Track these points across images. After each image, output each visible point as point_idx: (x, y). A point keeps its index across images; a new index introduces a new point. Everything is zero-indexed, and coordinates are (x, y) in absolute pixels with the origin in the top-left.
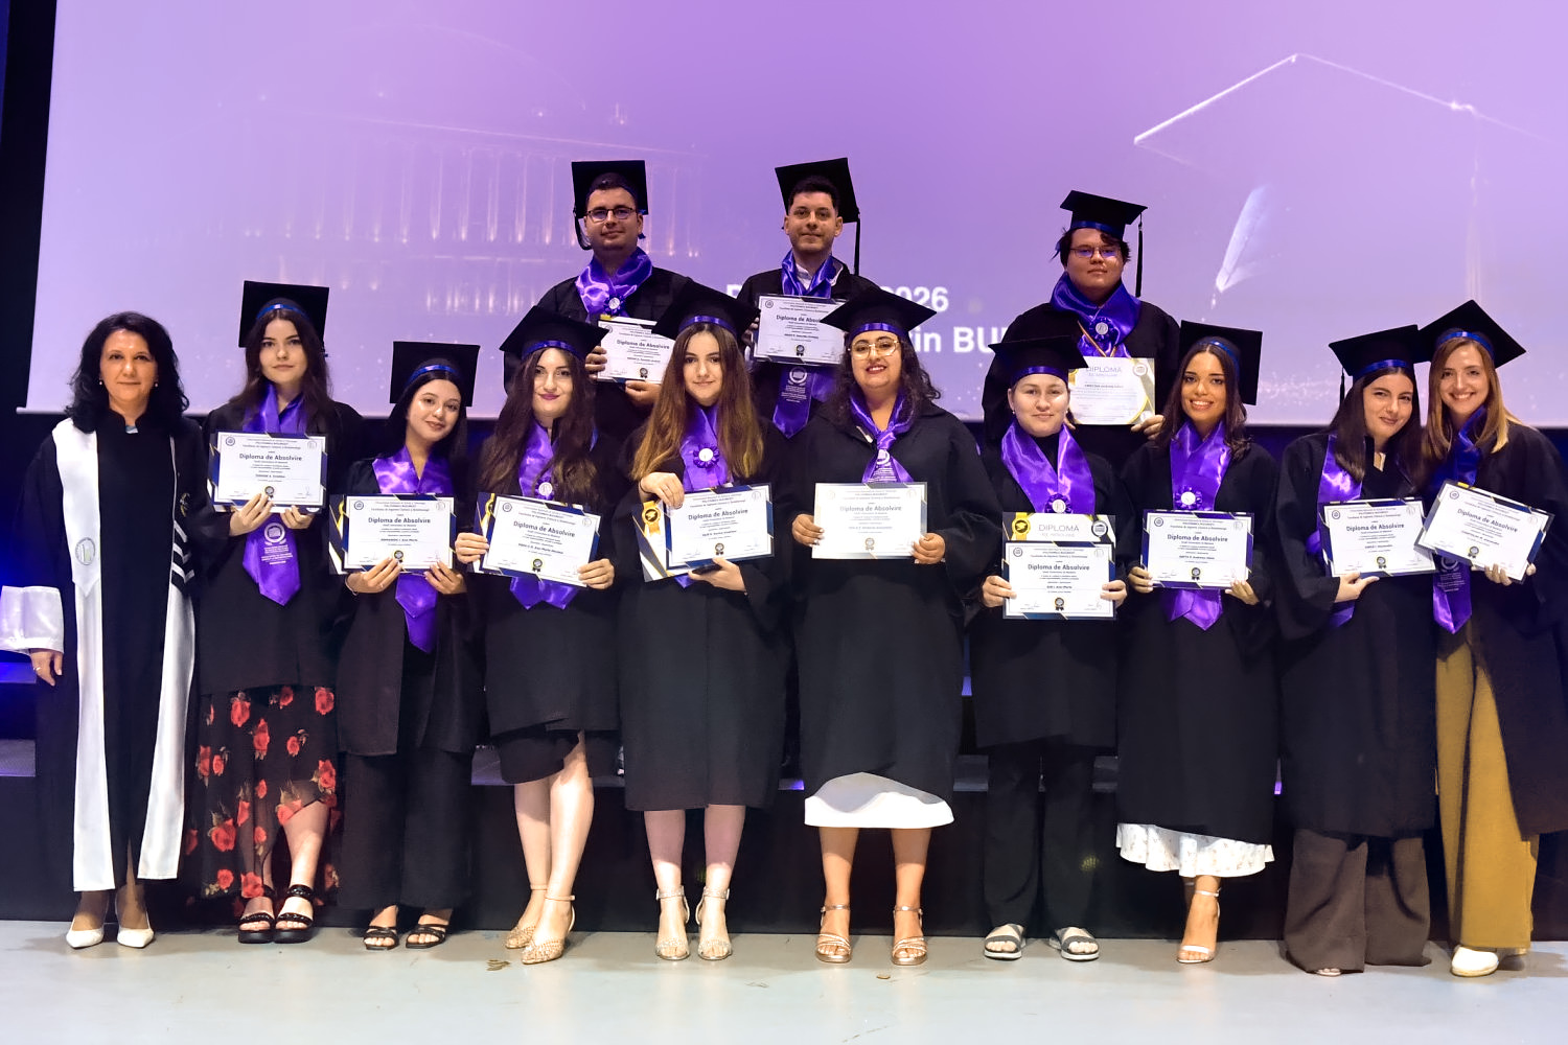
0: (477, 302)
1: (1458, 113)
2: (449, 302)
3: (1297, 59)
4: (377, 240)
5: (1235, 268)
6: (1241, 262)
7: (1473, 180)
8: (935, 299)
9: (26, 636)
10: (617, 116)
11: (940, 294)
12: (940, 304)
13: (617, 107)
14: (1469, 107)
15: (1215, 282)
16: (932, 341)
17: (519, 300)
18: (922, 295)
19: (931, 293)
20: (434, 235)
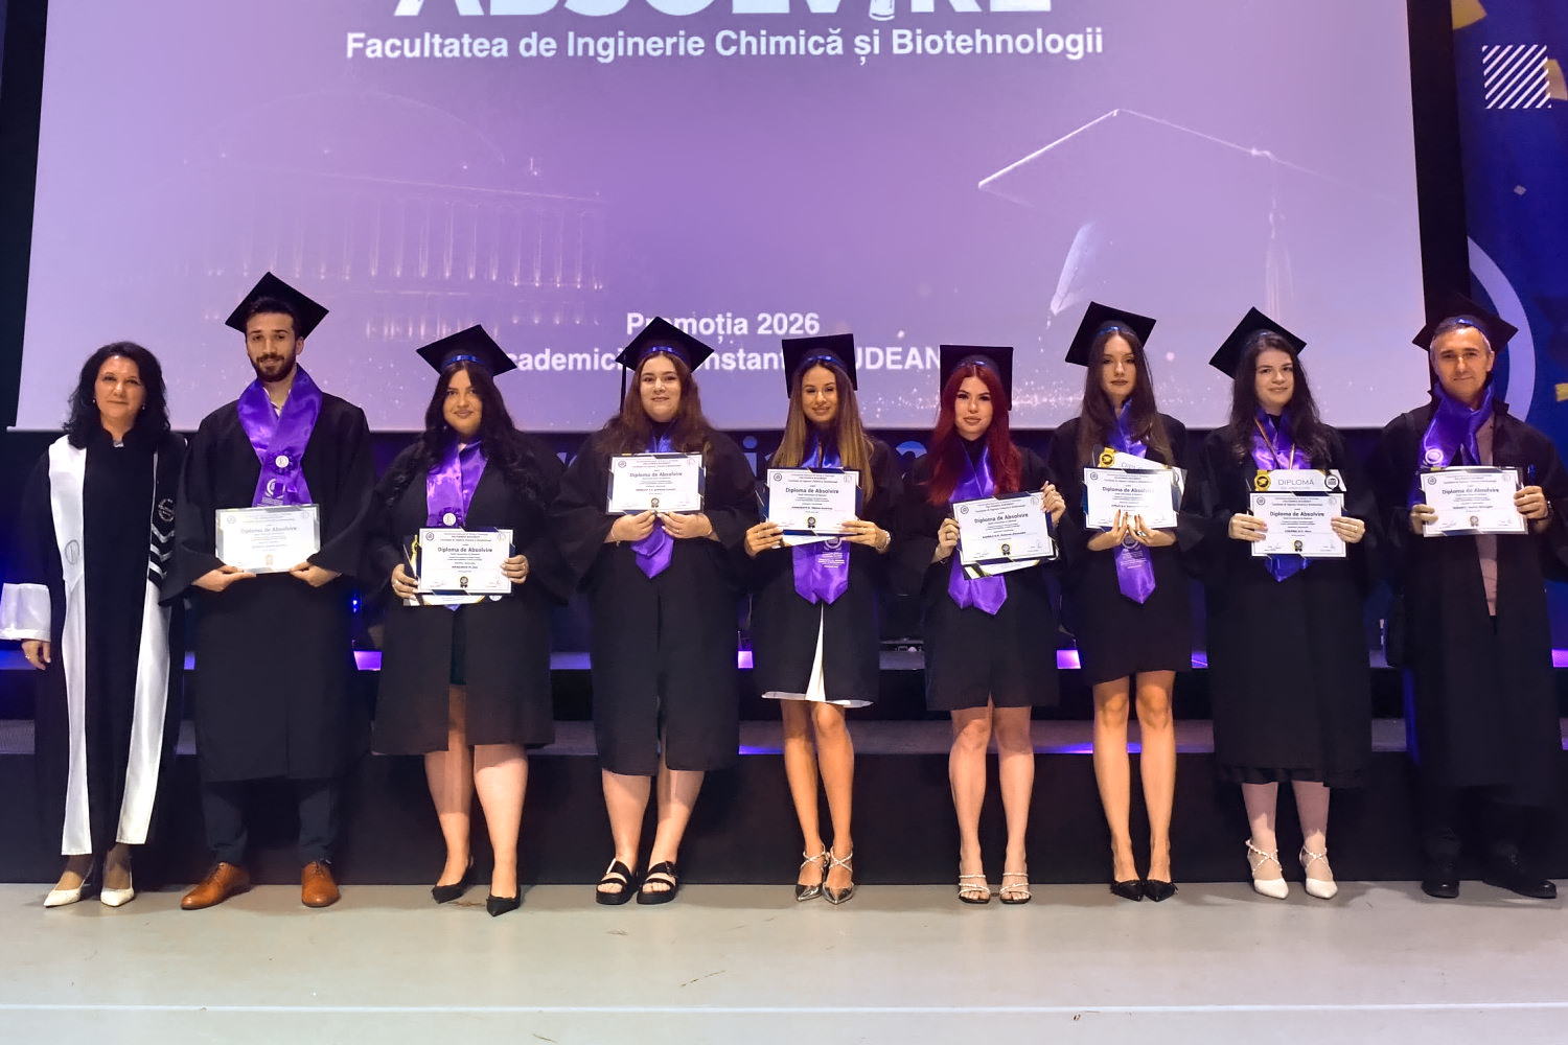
0: (411, 329)
1: (1257, 157)
2: (386, 331)
3: (1119, 113)
4: (323, 277)
5: (1066, 296)
6: (1072, 288)
7: (1271, 216)
8: (808, 323)
9: (20, 625)
10: (532, 168)
11: (812, 319)
12: (812, 327)
13: (532, 160)
14: (1268, 153)
15: (1049, 306)
17: (447, 328)
18: (796, 320)
19: (804, 317)
20: (373, 273)
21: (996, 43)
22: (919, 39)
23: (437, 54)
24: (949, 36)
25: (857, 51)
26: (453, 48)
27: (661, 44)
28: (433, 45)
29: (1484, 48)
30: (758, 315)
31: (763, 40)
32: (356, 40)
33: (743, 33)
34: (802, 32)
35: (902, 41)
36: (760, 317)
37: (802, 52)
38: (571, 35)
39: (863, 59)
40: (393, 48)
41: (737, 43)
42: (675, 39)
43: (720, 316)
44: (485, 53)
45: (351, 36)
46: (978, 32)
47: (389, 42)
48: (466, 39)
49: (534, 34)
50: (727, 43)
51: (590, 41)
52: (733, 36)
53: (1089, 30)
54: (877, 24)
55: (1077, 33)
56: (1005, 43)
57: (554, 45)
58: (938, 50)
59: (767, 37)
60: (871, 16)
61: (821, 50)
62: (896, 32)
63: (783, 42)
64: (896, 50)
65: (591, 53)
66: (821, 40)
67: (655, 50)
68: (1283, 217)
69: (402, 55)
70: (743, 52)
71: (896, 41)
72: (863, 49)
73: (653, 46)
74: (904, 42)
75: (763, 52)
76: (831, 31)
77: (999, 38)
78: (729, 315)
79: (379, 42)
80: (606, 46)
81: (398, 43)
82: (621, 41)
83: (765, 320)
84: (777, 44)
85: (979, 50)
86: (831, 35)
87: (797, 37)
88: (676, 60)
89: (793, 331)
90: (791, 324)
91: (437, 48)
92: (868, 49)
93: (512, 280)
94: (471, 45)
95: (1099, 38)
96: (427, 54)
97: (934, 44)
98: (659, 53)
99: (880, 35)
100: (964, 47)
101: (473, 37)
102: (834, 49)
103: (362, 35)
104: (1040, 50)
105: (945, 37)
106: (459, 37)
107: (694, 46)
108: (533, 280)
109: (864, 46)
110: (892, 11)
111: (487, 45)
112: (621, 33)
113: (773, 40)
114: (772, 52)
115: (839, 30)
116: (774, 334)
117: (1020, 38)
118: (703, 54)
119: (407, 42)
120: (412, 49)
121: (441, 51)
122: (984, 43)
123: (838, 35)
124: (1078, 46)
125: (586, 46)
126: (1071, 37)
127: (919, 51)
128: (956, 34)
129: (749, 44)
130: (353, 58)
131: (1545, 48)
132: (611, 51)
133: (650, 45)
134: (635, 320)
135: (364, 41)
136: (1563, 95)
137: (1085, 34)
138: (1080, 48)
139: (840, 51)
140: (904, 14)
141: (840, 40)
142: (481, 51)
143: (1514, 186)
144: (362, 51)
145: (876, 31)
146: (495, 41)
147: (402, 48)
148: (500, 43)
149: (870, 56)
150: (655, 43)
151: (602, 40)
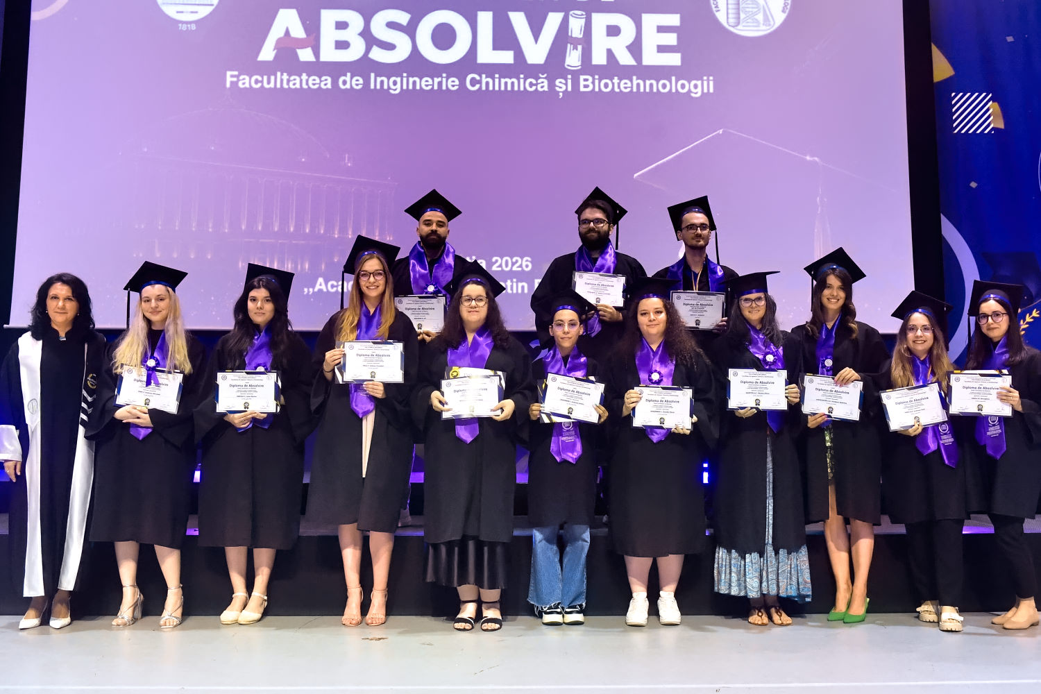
1: (810, 161)
3: (723, 131)
4: (210, 230)
7: (818, 199)
8: (524, 264)
10: (346, 161)
11: (527, 261)
12: (527, 266)
13: (347, 156)
14: (816, 159)
16: (523, 287)
17: (292, 264)
18: (517, 261)
19: (522, 260)
20: (243, 227)
21: (646, 85)
22: (597, 82)
23: (285, 86)
24: (616, 80)
25: (557, 89)
26: (296, 82)
27: (430, 82)
28: (282, 80)
29: (953, 94)
30: (492, 258)
31: (497, 81)
32: (232, 76)
33: (484, 76)
34: (522, 76)
35: (586, 83)
36: (494, 259)
37: (522, 89)
38: (373, 75)
39: (561, 94)
40: (257, 82)
41: (480, 82)
42: (440, 79)
44: (316, 86)
45: (229, 73)
46: (634, 78)
47: (254, 78)
48: (304, 77)
49: (349, 74)
50: (473, 82)
51: (385, 79)
52: (478, 78)
53: (705, 78)
54: (570, 72)
55: (697, 80)
56: (651, 85)
57: (361, 81)
58: (609, 89)
59: (499, 79)
60: (567, 67)
61: (534, 88)
62: (582, 77)
63: (509, 83)
64: (582, 89)
65: (386, 87)
66: (534, 81)
67: (427, 86)
68: (826, 200)
69: (262, 86)
70: (484, 88)
71: (582, 83)
72: (561, 88)
73: (426, 83)
74: (587, 84)
75: (497, 88)
76: (541, 75)
77: (648, 82)
79: (247, 78)
80: (395, 83)
81: (260, 78)
82: (405, 80)
83: (497, 261)
84: (506, 83)
85: (635, 90)
86: (540, 78)
87: (518, 79)
88: (440, 92)
89: (515, 268)
90: (513, 264)
91: (285, 82)
92: (564, 88)
93: (334, 233)
94: (307, 81)
95: (711, 84)
96: (278, 86)
97: (606, 86)
98: (430, 87)
99: (572, 79)
100: (626, 88)
101: (309, 76)
102: (542, 87)
103: (236, 73)
104: (674, 90)
105: (614, 81)
106: (300, 76)
107: (452, 84)
108: (347, 234)
109: (561, 86)
110: (579, 63)
111: (318, 81)
112: (405, 75)
113: (503, 81)
114: (503, 88)
115: (545, 75)
116: (503, 270)
117: (661, 82)
118: (457, 90)
119: (265, 78)
120: (269, 82)
121: (288, 83)
122: (638, 85)
123: (545, 78)
124: (699, 88)
125: (382, 82)
126: (693, 82)
127: (597, 89)
128: (620, 79)
129: (487, 83)
130: (230, 88)
131: (990, 95)
132: (398, 86)
133: (423, 83)
135: (238, 76)
136: (1001, 125)
137: (703, 81)
138: (699, 90)
139: (546, 89)
140: (587, 65)
141: (546, 82)
142: (314, 84)
143: (970, 182)
144: (236, 83)
145: (569, 76)
146: (323, 78)
147: (262, 82)
148: (326, 80)
149: (565, 92)
150: (427, 81)
151: (393, 79)
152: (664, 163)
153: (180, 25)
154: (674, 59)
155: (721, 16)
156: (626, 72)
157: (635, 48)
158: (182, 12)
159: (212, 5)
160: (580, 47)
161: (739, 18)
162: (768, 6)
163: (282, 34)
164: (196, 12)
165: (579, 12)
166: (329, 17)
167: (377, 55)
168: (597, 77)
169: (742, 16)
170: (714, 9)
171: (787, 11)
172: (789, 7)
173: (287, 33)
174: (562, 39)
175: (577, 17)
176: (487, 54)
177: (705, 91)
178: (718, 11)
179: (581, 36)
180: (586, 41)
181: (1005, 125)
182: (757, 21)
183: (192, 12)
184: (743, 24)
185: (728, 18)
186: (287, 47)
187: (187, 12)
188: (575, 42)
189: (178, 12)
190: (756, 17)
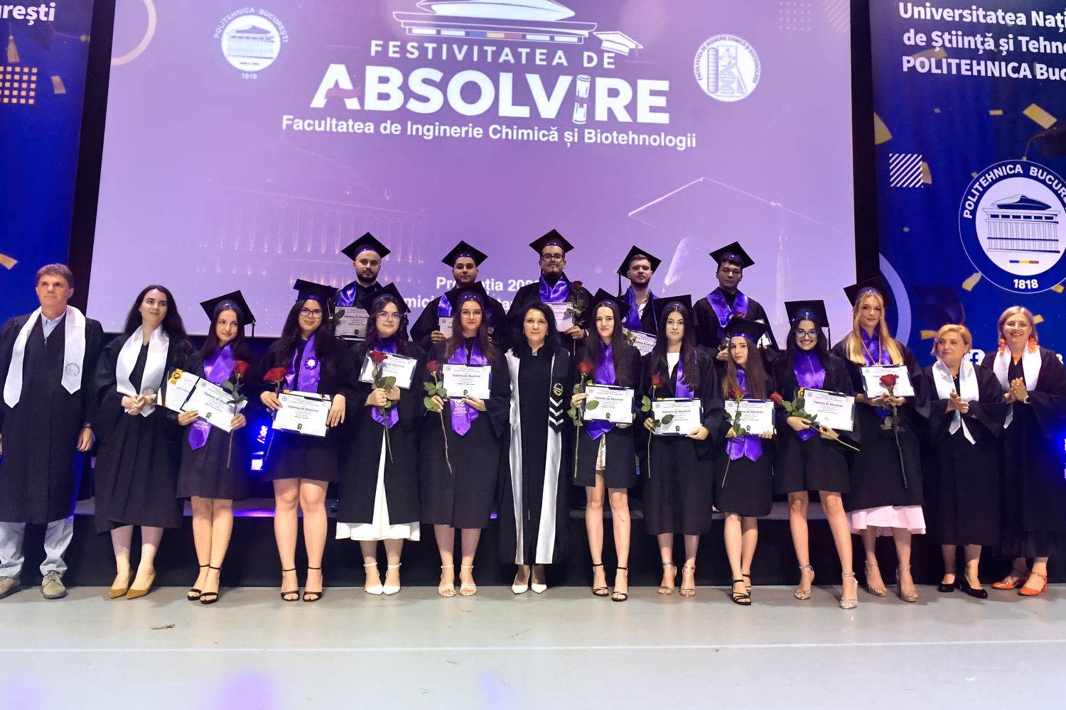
1: (774, 206)
3: (703, 180)
4: (266, 251)
5: (673, 275)
6: (677, 271)
7: (780, 238)
10: (385, 195)
13: (386, 191)
14: (779, 204)
15: (664, 281)
20: (295, 250)
21: (640, 139)
22: (599, 135)
23: (334, 130)
24: (615, 134)
25: (566, 140)
26: (343, 127)
27: (459, 130)
28: (331, 124)
29: (891, 155)
30: (508, 280)
31: (515, 131)
32: (288, 120)
33: (504, 127)
34: (536, 128)
36: (510, 282)
37: (536, 139)
38: (409, 123)
39: (569, 144)
40: (309, 125)
41: (501, 132)
42: (467, 128)
43: (488, 280)
44: (361, 131)
45: (285, 117)
46: (630, 133)
47: (307, 122)
48: (351, 122)
49: (389, 122)
50: (495, 131)
51: (420, 127)
52: (499, 128)
53: (689, 135)
54: (577, 126)
55: (682, 136)
56: (644, 139)
57: (399, 128)
58: (609, 142)
59: (517, 129)
60: (573, 121)
61: (546, 138)
62: (586, 131)
63: (525, 133)
64: (586, 141)
65: (420, 133)
66: (546, 133)
67: (456, 133)
68: (786, 238)
69: (314, 129)
70: (504, 137)
71: (587, 136)
72: (568, 139)
73: (454, 131)
74: (590, 136)
75: (515, 138)
76: (552, 128)
77: (641, 137)
78: (493, 280)
79: (301, 121)
80: (428, 130)
81: (312, 122)
82: (437, 128)
83: (512, 283)
84: (523, 134)
85: (630, 143)
86: (552, 130)
87: (533, 130)
88: (466, 140)
91: (334, 126)
92: (571, 139)
94: (353, 126)
95: (694, 139)
96: (328, 129)
97: (607, 138)
98: (458, 135)
99: (578, 132)
100: (623, 141)
101: (355, 121)
102: (553, 138)
103: (291, 117)
104: (663, 144)
105: (613, 135)
106: (347, 121)
107: (477, 132)
109: (569, 137)
110: (585, 119)
111: (362, 126)
112: (437, 123)
113: (520, 131)
114: (520, 138)
115: (556, 128)
117: (653, 137)
118: (482, 137)
119: (317, 122)
120: (320, 126)
121: (336, 128)
122: (633, 139)
123: (556, 131)
124: (684, 143)
125: (417, 129)
126: (679, 138)
127: (599, 141)
128: (619, 133)
129: (507, 133)
130: (286, 130)
131: (921, 156)
132: (431, 133)
133: (453, 131)
134: (441, 281)
135: (293, 120)
136: (929, 181)
137: (687, 137)
138: (684, 144)
139: (556, 139)
140: (591, 120)
141: (556, 133)
142: (359, 129)
143: (904, 227)
144: (292, 125)
145: (576, 130)
146: (367, 124)
147: (314, 125)
148: (369, 126)
149: (572, 143)
150: (456, 130)
151: (427, 127)
152: (654, 205)
153: (243, 74)
154: (664, 118)
155: (703, 84)
156: (623, 128)
157: (631, 108)
158: (245, 63)
159: (272, 58)
160: (585, 106)
161: (717, 86)
162: (742, 79)
163: (332, 85)
164: (257, 64)
165: (585, 76)
166: (372, 73)
167: (414, 106)
168: (599, 131)
169: (720, 84)
170: (697, 78)
171: (757, 82)
172: (759, 78)
173: (337, 84)
174: (571, 97)
175: (584, 80)
176: (507, 109)
177: (689, 145)
178: (700, 79)
179: (586, 96)
180: (591, 101)
181: (933, 181)
182: (731, 88)
183: (254, 64)
184: (722, 91)
185: (708, 85)
186: (336, 96)
187: (249, 64)
188: (582, 101)
189: (242, 63)
190: (732, 85)
